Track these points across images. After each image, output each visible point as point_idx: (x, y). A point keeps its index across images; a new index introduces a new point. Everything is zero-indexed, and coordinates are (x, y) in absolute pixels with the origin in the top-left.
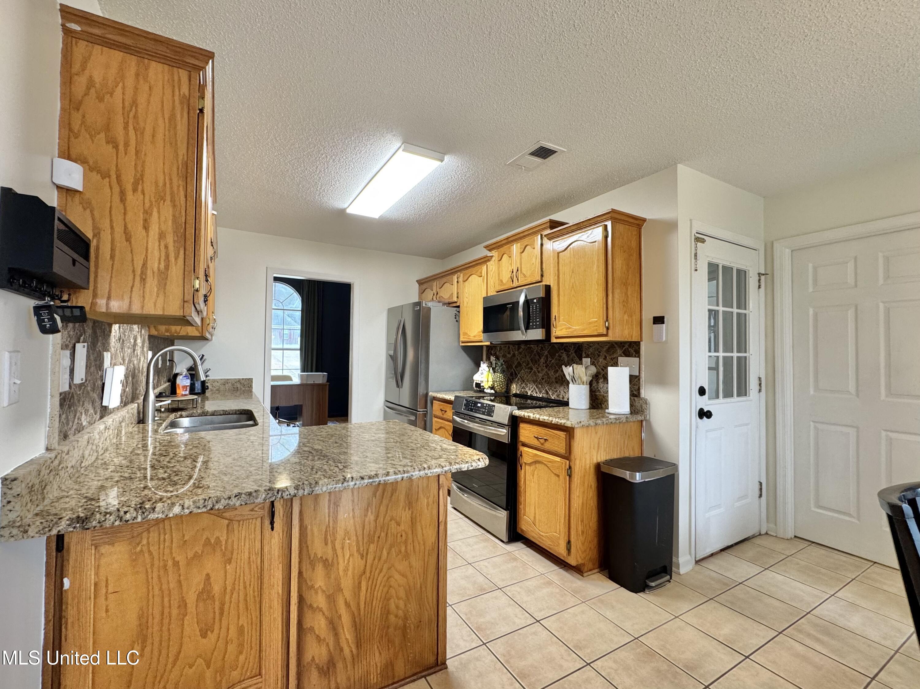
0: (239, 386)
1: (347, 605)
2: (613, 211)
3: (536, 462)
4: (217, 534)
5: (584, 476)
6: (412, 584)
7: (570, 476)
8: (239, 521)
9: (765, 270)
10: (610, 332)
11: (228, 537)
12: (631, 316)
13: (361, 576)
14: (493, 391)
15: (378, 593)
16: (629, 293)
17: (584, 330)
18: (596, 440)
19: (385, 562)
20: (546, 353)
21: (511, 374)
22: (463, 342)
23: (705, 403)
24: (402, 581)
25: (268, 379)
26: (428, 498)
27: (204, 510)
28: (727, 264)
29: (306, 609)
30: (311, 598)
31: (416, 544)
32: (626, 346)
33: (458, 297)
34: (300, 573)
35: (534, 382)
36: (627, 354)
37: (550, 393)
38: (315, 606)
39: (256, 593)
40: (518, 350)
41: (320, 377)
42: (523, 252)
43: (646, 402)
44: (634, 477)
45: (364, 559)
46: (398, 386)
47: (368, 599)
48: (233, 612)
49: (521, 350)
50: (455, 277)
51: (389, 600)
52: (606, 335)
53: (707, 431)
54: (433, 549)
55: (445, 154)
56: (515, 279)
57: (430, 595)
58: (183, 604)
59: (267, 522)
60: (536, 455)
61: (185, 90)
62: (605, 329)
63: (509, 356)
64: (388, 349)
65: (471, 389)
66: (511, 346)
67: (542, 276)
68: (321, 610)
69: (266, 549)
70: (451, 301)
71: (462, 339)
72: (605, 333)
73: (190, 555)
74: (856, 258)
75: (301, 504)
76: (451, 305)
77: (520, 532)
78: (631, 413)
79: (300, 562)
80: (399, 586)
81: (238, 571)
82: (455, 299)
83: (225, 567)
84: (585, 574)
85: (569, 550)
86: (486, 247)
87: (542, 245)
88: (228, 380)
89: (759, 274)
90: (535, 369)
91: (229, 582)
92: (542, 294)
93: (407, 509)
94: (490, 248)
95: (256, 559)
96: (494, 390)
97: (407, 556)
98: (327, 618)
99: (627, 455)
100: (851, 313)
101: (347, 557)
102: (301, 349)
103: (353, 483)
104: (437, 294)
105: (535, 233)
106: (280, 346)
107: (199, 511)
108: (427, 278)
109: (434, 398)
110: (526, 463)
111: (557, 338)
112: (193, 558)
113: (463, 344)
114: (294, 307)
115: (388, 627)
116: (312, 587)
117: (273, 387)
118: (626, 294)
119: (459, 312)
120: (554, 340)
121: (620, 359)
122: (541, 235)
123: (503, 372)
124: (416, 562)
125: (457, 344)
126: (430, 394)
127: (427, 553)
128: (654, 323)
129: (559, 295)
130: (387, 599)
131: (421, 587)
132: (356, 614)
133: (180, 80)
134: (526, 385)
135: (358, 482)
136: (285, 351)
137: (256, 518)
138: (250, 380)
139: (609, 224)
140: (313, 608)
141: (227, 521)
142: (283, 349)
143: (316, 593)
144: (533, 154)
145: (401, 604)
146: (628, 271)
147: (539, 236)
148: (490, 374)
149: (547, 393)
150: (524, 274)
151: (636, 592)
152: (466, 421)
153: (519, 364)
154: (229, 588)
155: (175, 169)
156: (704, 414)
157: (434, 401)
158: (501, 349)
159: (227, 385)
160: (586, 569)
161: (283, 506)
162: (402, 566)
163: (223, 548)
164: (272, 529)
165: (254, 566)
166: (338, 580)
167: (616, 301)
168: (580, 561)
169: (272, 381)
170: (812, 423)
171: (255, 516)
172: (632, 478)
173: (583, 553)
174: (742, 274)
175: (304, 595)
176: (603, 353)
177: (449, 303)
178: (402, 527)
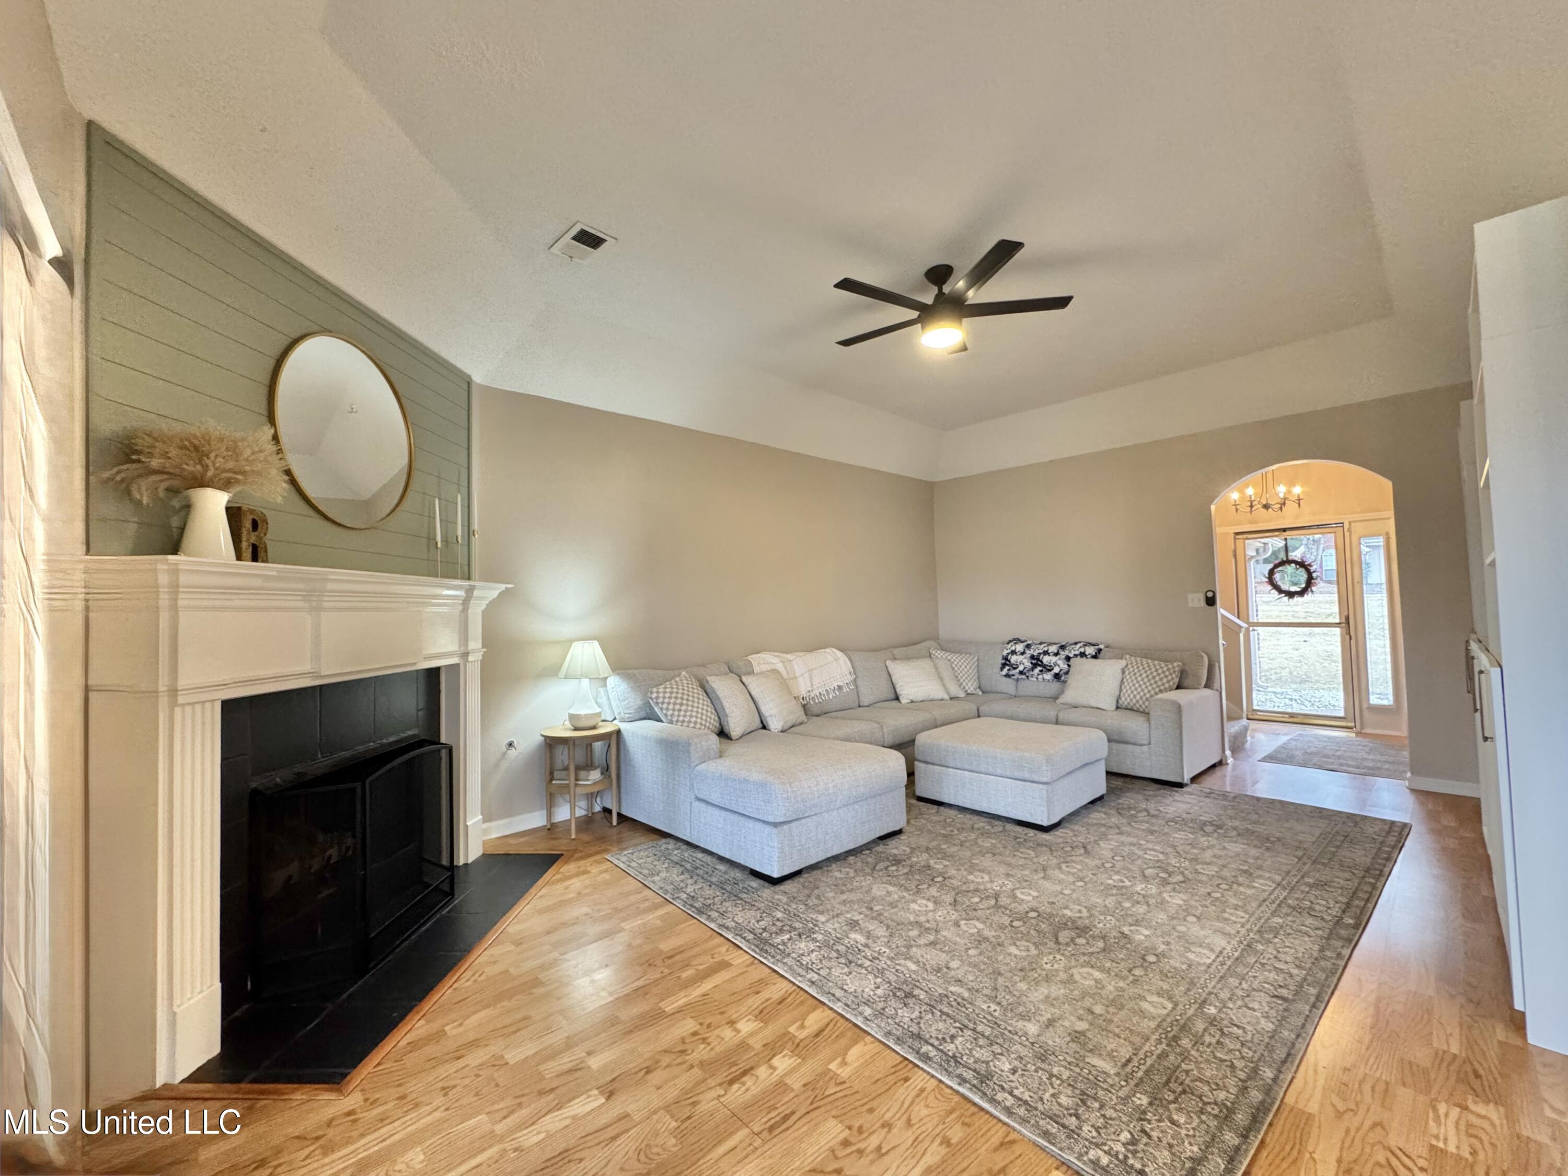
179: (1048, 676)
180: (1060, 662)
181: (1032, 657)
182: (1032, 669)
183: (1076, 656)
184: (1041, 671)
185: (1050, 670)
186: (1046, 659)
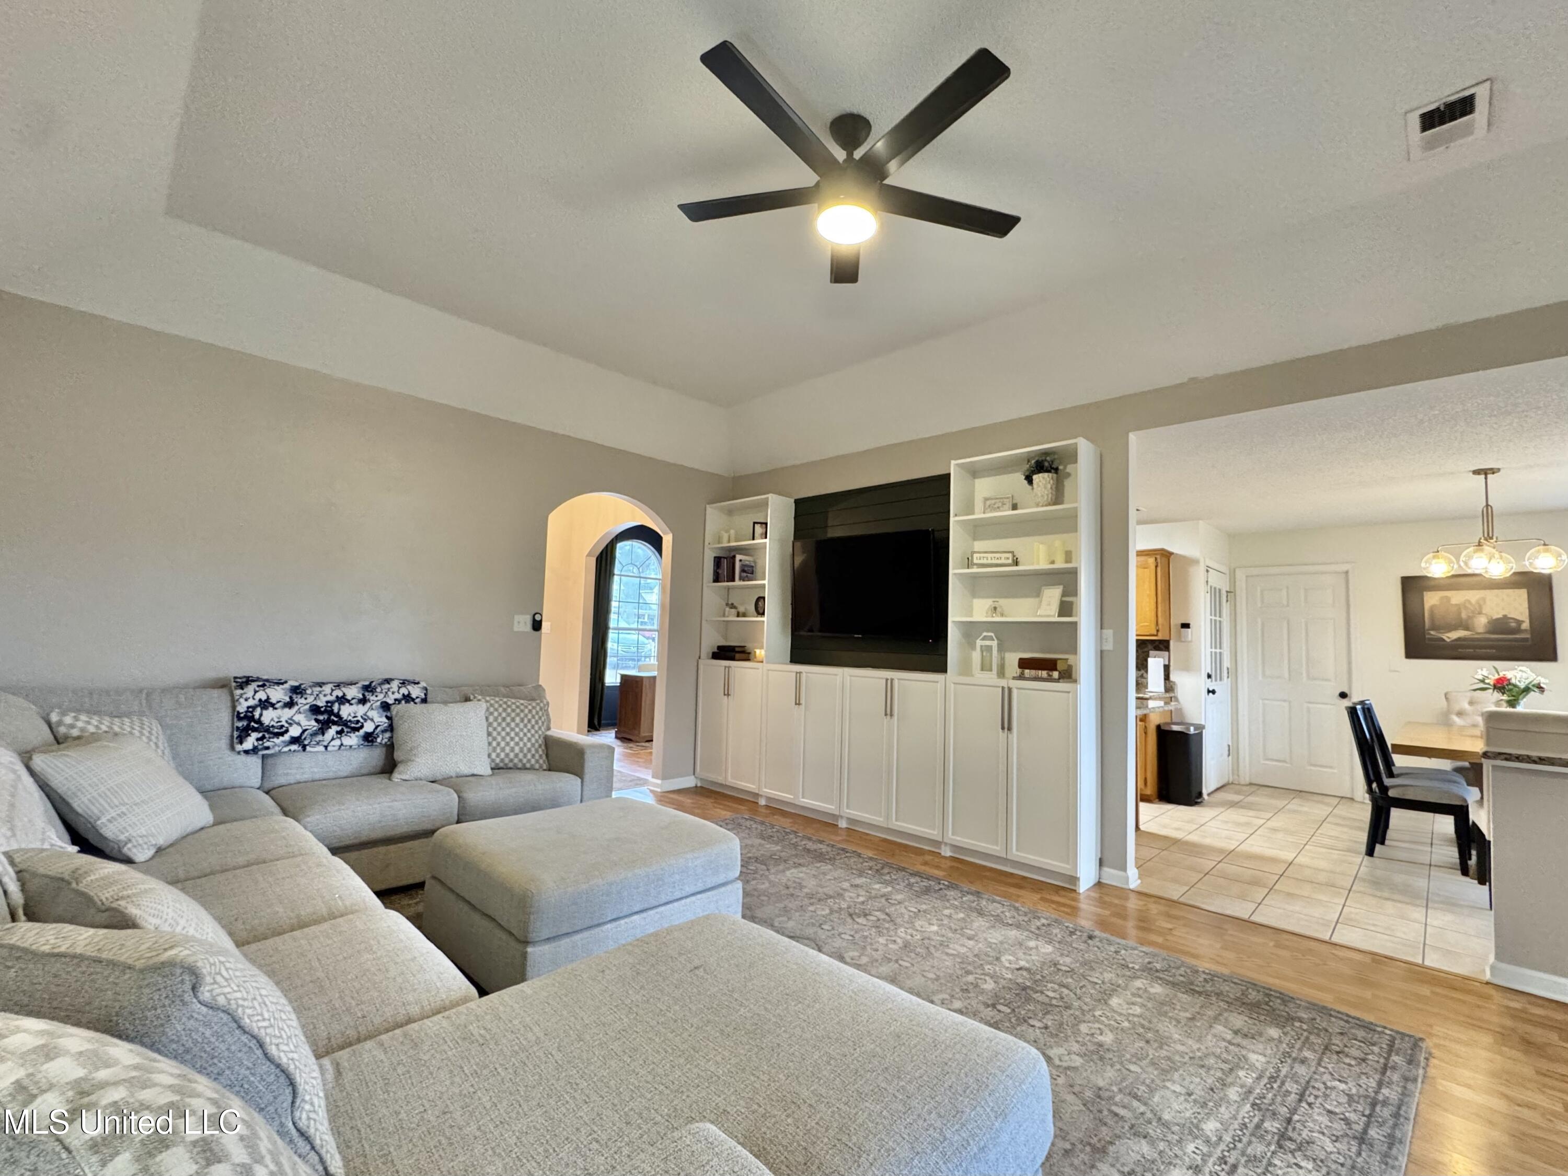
9: (1230, 589)
10: (1160, 634)
23: (1211, 684)
28: (1216, 586)
36: (1157, 648)
43: (1174, 683)
52: (1156, 635)
53: (1213, 704)
62: (1155, 631)
72: (1155, 633)
74: (1288, 588)
78: (1165, 692)
89: (1227, 591)
100: (1285, 624)
121: (1151, 653)
128: (1181, 628)
156: (1211, 692)
170: (1261, 702)
179: (352, 740)
180: (374, 714)
181: (315, 710)
182: (322, 731)
183: (398, 701)
184: (338, 733)
185: (358, 729)
186: (346, 712)
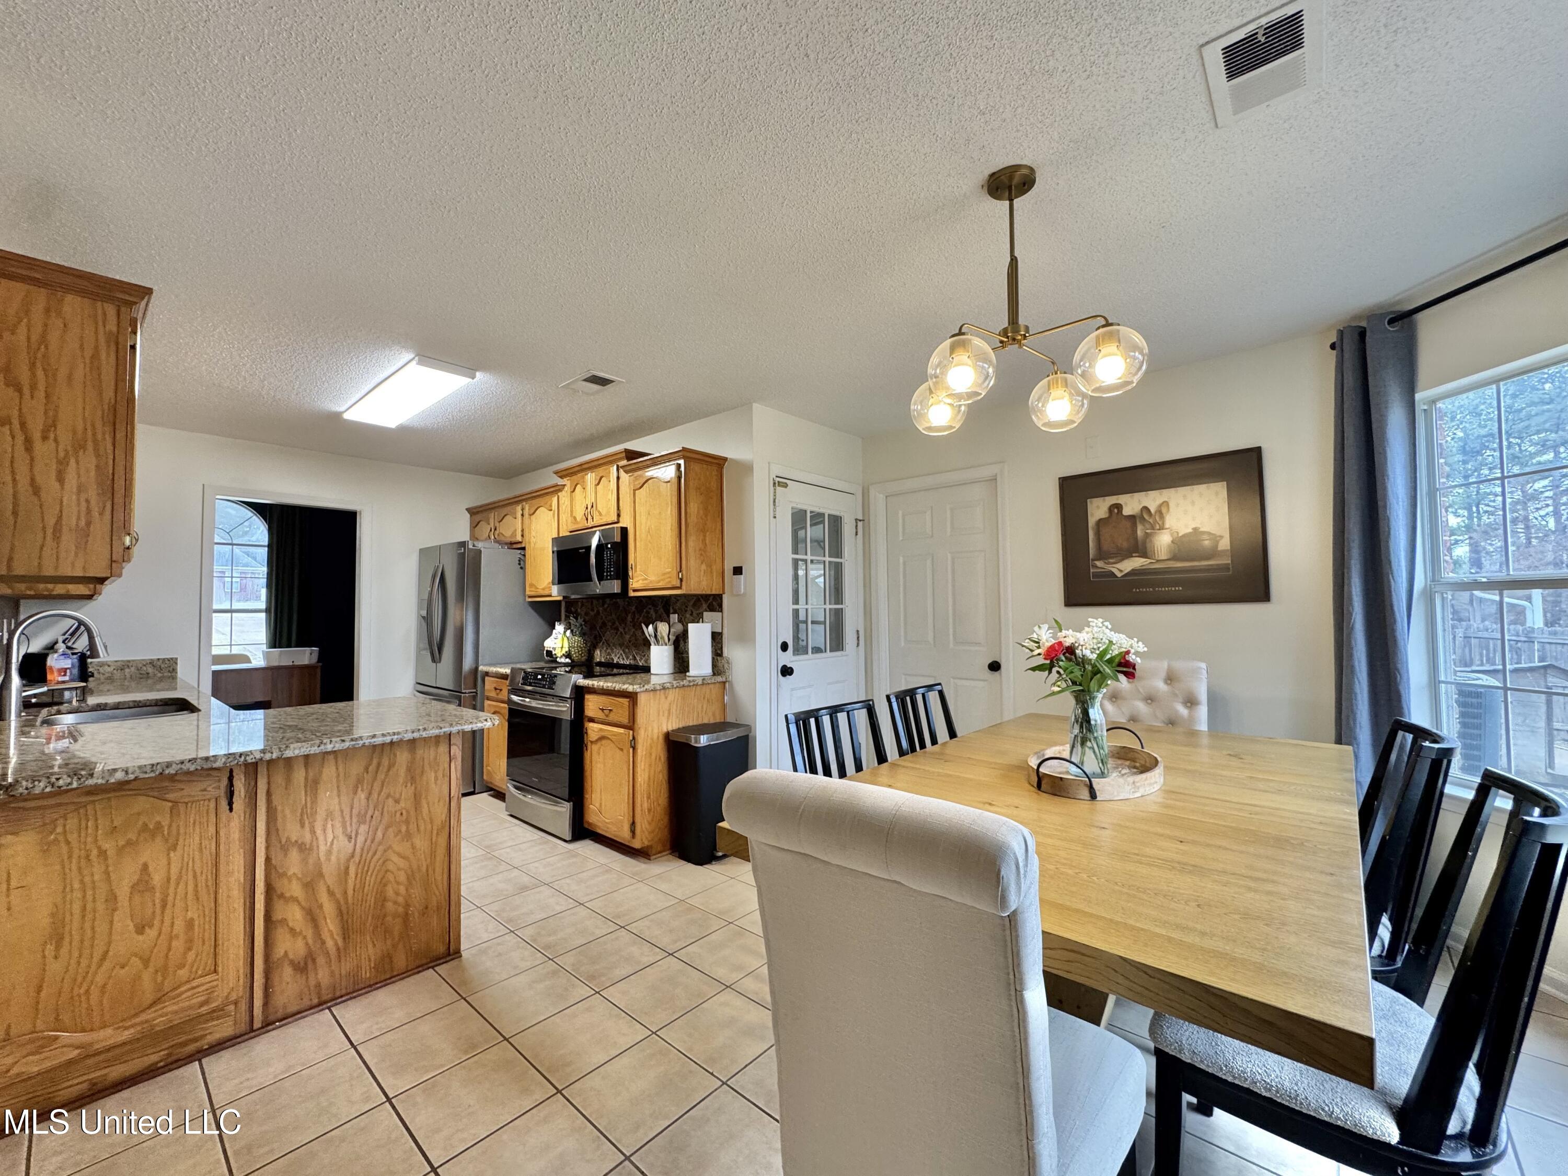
0: (150, 670)
1: (331, 893)
2: (684, 449)
3: (602, 738)
4: (158, 818)
5: (651, 747)
6: (415, 867)
7: (634, 748)
8: (187, 803)
9: (863, 515)
10: (684, 584)
11: (172, 821)
12: (710, 566)
13: (348, 860)
14: (568, 660)
15: (371, 880)
16: (707, 542)
17: (659, 582)
18: (666, 706)
19: (380, 844)
20: (633, 608)
21: (595, 638)
22: (530, 597)
23: (788, 658)
24: (402, 863)
25: (206, 660)
26: (436, 772)
27: (152, 775)
28: (817, 510)
29: (275, 898)
30: (281, 885)
31: (421, 823)
32: (711, 598)
33: (522, 536)
34: (268, 860)
35: (621, 645)
36: (711, 609)
37: (638, 659)
38: (288, 895)
39: (210, 883)
40: (603, 605)
41: (306, 656)
42: (598, 484)
43: (728, 661)
44: (697, 741)
45: (353, 841)
46: (434, 660)
47: (357, 886)
48: (179, 904)
49: (606, 606)
50: (519, 508)
51: (385, 885)
52: (680, 588)
53: (792, 690)
54: (443, 827)
55: (476, 370)
56: (589, 517)
57: (439, 878)
58: (112, 898)
59: (224, 804)
60: (601, 729)
61: (112, 326)
62: (679, 581)
63: (592, 613)
64: (420, 608)
65: (541, 659)
66: (595, 602)
67: (619, 515)
68: (296, 900)
69: (222, 833)
70: (513, 540)
71: (528, 593)
72: (678, 585)
73: (122, 843)
74: (931, 508)
75: (269, 783)
76: (515, 546)
77: (586, 826)
78: (714, 674)
79: (267, 848)
80: (399, 869)
81: (186, 860)
82: (519, 538)
83: (168, 855)
84: (652, 858)
85: (633, 832)
86: (556, 473)
87: (618, 478)
88: (129, 661)
89: (856, 520)
90: (621, 630)
91: (174, 870)
92: (617, 538)
93: (409, 785)
94: (562, 474)
95: (210, 844)
96: (570, 658)
97: (408, 836)
98: (303, 908)
99: (706, 721)
101: (330, 840)
102: (267, 611)
103: (332, 746)
104: (495, 529)
105: (611, 463)
106: (227, 606)
107: (147, 776)
108: (481, 507)
109: (487, 674)
110: (592, 742)
111: (635, 591)
112: (123, 847)
113: (530, 600)
114: (254, 540)
115: (385, 916)
116: (284, 874)
117: (216, 674)
118: (704, 540)
119: (524, 555)
120: (632, 594)
121: (705, 614)
122: (618, 466)
123: (583, 634)
124: (421, 843)
125: (521, 599)
126: (481, 668)
127: (435, 832)
128: (734, 574)
129: (635, 540)
130: (383, 884)
131: (427, 871)
132: (342, 902)
133: (105, 314)
134: (612, 650)
135: (337, 745)
136: (234, 614)
137: (209, 800)
138: (174, 661)
139: (682, 462)
140: (285, 898)
141: (170, 804)
142: (231, 611)
143: (290, 881)
144: (586, 380)
145: (402, 889)
146: (706, 516)
147: (615, 467)
148: (565, 639)
149: (635, 659)
150: (599, 512)
151: (701, 864)
152: (527, 700)
153: (604, 624)
154: (174, 877)
155: (99, 413)
156: (786, 671)
157: (487, 678)
158: (583, 605)
159: (127, 670)
160: (654, 852)
161: (245, 785)
162: (404, 848)
163: (166, 833)
164: (231, 810)
165: (206, 852)
166: (318, 864)
167: (691, 550)
168: (646, 843)
169: (214, 664)
171: (208, 797)
172: (696, 742)
173: (650, 833)
174: (836, 522)
175: (273, 883)
176: (690, 608)
177: (512, 543)
178: (402, 804)
